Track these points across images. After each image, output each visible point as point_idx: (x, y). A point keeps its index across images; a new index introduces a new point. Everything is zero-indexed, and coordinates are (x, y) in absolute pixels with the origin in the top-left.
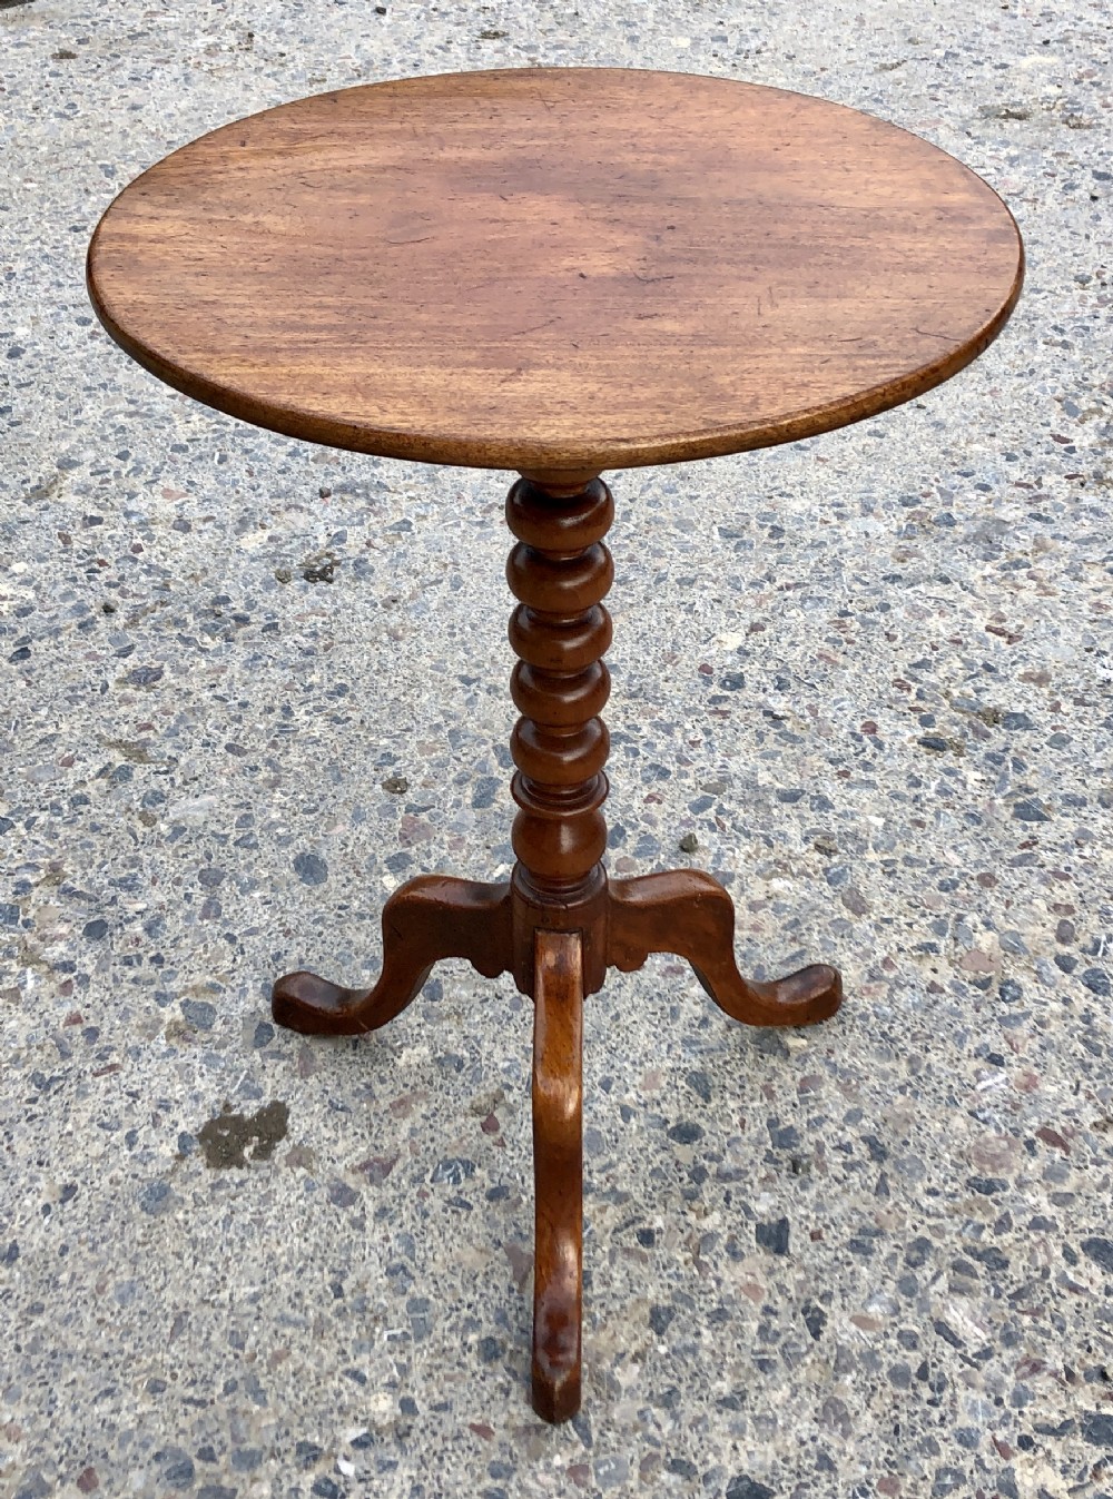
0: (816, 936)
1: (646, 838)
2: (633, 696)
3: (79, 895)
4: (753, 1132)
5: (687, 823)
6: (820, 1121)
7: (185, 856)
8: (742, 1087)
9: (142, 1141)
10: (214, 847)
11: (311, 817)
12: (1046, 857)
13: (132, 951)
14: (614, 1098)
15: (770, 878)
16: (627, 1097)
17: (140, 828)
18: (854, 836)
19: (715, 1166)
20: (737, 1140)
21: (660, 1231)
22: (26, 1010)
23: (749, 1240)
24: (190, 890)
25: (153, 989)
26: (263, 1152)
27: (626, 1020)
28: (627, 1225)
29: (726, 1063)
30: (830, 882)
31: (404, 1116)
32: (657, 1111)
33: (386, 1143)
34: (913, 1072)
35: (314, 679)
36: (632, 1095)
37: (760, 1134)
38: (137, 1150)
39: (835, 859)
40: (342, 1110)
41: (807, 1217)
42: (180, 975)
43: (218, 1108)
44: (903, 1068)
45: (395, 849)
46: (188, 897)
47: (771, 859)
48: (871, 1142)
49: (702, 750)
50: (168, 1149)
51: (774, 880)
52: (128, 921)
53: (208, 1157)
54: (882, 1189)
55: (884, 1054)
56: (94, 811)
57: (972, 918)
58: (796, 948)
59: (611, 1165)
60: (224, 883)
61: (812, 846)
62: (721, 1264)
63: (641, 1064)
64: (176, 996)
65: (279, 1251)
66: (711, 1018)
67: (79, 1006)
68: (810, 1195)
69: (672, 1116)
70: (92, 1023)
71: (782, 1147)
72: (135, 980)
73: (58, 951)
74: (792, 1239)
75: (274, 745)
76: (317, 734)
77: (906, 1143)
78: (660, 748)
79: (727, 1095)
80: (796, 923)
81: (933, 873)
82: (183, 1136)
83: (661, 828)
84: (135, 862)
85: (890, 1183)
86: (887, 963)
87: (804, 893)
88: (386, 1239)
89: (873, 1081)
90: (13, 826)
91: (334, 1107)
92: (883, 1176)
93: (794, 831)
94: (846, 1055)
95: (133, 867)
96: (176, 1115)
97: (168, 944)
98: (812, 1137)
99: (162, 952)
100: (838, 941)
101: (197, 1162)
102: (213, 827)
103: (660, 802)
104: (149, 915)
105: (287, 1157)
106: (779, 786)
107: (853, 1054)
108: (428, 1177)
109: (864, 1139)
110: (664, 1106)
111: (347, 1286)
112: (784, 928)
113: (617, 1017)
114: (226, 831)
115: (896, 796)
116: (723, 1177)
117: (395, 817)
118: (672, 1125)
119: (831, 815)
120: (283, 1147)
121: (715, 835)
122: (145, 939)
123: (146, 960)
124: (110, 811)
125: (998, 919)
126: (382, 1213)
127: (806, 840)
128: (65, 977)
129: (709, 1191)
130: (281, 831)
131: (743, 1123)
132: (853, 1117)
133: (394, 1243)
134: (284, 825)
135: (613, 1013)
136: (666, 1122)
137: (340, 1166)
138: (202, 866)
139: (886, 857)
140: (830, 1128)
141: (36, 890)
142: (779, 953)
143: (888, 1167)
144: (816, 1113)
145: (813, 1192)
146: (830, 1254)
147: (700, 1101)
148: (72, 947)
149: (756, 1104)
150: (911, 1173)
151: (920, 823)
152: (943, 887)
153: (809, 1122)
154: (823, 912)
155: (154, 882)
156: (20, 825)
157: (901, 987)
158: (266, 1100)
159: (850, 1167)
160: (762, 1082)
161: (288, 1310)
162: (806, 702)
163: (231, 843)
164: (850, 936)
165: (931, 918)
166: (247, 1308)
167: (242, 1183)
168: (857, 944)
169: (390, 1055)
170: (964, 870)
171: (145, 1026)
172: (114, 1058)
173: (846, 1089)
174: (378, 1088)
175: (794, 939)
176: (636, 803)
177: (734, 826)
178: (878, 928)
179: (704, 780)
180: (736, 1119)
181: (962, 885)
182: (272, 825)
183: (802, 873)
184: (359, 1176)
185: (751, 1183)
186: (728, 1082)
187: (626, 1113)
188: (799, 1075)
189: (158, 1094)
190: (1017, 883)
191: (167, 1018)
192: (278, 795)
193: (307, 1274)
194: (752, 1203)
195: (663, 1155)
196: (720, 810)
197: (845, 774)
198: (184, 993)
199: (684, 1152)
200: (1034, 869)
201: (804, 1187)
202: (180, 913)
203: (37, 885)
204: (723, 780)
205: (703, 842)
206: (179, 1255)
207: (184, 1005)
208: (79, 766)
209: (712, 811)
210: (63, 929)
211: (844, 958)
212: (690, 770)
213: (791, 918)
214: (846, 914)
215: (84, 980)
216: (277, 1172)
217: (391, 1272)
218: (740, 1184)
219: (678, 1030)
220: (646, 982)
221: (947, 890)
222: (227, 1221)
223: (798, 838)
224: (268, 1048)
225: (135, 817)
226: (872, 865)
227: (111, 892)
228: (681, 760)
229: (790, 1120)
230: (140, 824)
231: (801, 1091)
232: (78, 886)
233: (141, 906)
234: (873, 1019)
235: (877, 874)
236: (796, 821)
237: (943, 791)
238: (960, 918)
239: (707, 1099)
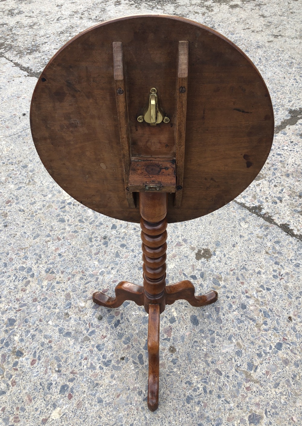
0: (81, 288)
1: (109, 322)
2: (97, 384)
3: (251, 319)
4: (111, 245)
5: (98, 327)
6: (98, 246)
7: (227, 329)
8: (110, 254)
9: (223, 255)
10: (220, 331)
11: (196, 339)
12: (17, 306)
13: (234, 300)
14: (134, 254)
15: (84, 307)
16: (132, 254)
17: (240, 341)
18: (59, 318)
19: (120, 239)
20: (114, 244)
21: (132, 230)
22: (253, 287)
23: (118, 227)
24: (224, 317)
25: (227, 290)
26: (199, 251)
27: (128, 270)
28: (137, 231)
29: (111, 259)
30: (71, 303)
31: (174, 254)
32: (127, 250)
33: (177, 249)
34: (77, 254)
35: (198, 409)
36: (131, 254)
37: (110, 244)
38: (223, 253)
39: (66, 311)
40: (185, 256)
41: (108, 229)
42: (222, 293)
43: (209, 260)
44: (78, 256)
45: (173, 325)
46: (224, 315)
47: (81, 313)
48: (91, 241)
49: (85, 355)
50: (217, 253)
51: (83, 306)
52: (237, 309)
53: (210, 251)
54: (93, 233)
55: (80, 258)
56: (254, 350)
57: (44, 289)
58: (86, 285)
59: (138, 241)
60: (215, 318)
61: (70, 317)
62: (124, 224)
63: (127, 260)
64: (222, 287)
65: (195, 232)
66: (110, 269)
67: (242, 286)
68: (106, 233)
69: (125, 249)
70: (238, 282)
71: (107, 242)
72: (232, 292)
73: (251, 302)
74: (111, 226)
75: (208, 373)
76: (195, 377)
77: (85, 240)
78: (96, 358)
79: (113, 252)
80: (83, 292)
81: (46, 304)
82: (215, 255)
83: (105, 325)
84: (239, 328)
85: (91, 234)
86: (69, 279)
87: (78, 301)
88: (178, 233)
89: (85, 253)
90: (275, 346)
91: (187, 257)
92: (91, 235)
93: (72, 322)
94: (87, 259)
95: (239, 327)
96: (217, 259)
97: (226, 301)
98: (101, 243)
99: (227, 299)
100: (77, 286)
101: (212, 250)
102: (221, 339)
103: (103, 335)
104: (232, 310)
105: (195, 249)
106: (69, 339)
107: (86, 259)
108: (170, 242)
109: (92, 242)
110: (125, 251)
111: (184, 226)
112: (87, 291)
113: (130, 271)
114: (217, 337)
115: (41, 331)
116: (119, 237)
117: (173, 337)
118: (125, 247)
119: (61, 326)
120: (196, 251)
121: (92, 322)
122: (232, 303)
123: (230, 297)
124: (250, 350)
125: (39, 288)
126: (178, 237)
127: (71, 318)
128: (247, 294)
129: (122, 235)
130: (203, 335)
131: (112, 247)
132: (92, 246)
133: (176, 232)
134: (202, 337)
135: (130, 272)
136: (126, 248)
137: (186, 246)
138: (222, 325)
139: (54, 310)
140: (97, 244)
141: (262, 322)
142: (91, 285)
143: (90, 236)
144: (98, 247)
145: (105, 233)
146: (106, 223)
147: (119, 251)
148: (248, 302)
149: (108, 250)
150: (87, 235)
151: (41, 321)
152: (46, 299)
153: (100, 246)
154: (76, 294)
155: (233, 321)
156: (273, 347)
157: (69, 273)
158: (200, 261)
159: (97, 237)
160: (106, 255)
161: (193, 223)
162: (46, 376)
163: (216, 332)
164: (73, 287)
165: (53, 290)
166: (200, 224)
167: (203, 245)
168: (73, 285)
169: (176, 267)
170: (38, 304)
171: (227, 280)
172: (232, 273)
173: (90, 251)
174: (179, 260)
175: (86, 288)
176: (109, 335)
177: (86, 324)
178: (66, 289)
179: (88, 343)
180: (113, 247)
181: (41, 299)
182: (205, 337)
183: (75, 307)
184: (182, 244)
185: (115, 236)
186: (112, 255)
187: (133, 251)
188: (98, 255)
189: (221, 264)
190: (29, 298)
191: (223, 282)
192: (205, 350)
193: (190, 228)
194: (116, 232)
195: (128, 242)
196: (88, 330)
197: (50, 342)
198: (220, 288)
199: (124, 242)
200: (22, 302)
201: (106, 234)
202: (225, 310)
203: (262, 324)
204: (83, 342)
205: (96, 320)
206: (212, 233)
207: (219, 285)
208: (264, 372)
209: (90, 331)
210: (252, 308)
211: (77, 281)
212: (91, 348)
213: (84, 294)
214: (71, 294)
215: (243, 293)
216: (197, 246)
217: (177, 228)
218: (117, 236)
219: (118, 267)
220: (121, 279)
221: (46, 298)
222: (205, 239)
223: (72, 319)
224: (201, 272)
225: (243, 347)
226: (59, 308)
227: (243, 319)
228: (91, 351)
229: (103, 246)
230: (241, 343)
231: (99, 252)
232: (252, 322)
233: (235, 313)
234: (78, 266)
235: (59, 305)
236: (70, 325)
237: (28, 332)
238: (47, 290)
239: (117, 252)
